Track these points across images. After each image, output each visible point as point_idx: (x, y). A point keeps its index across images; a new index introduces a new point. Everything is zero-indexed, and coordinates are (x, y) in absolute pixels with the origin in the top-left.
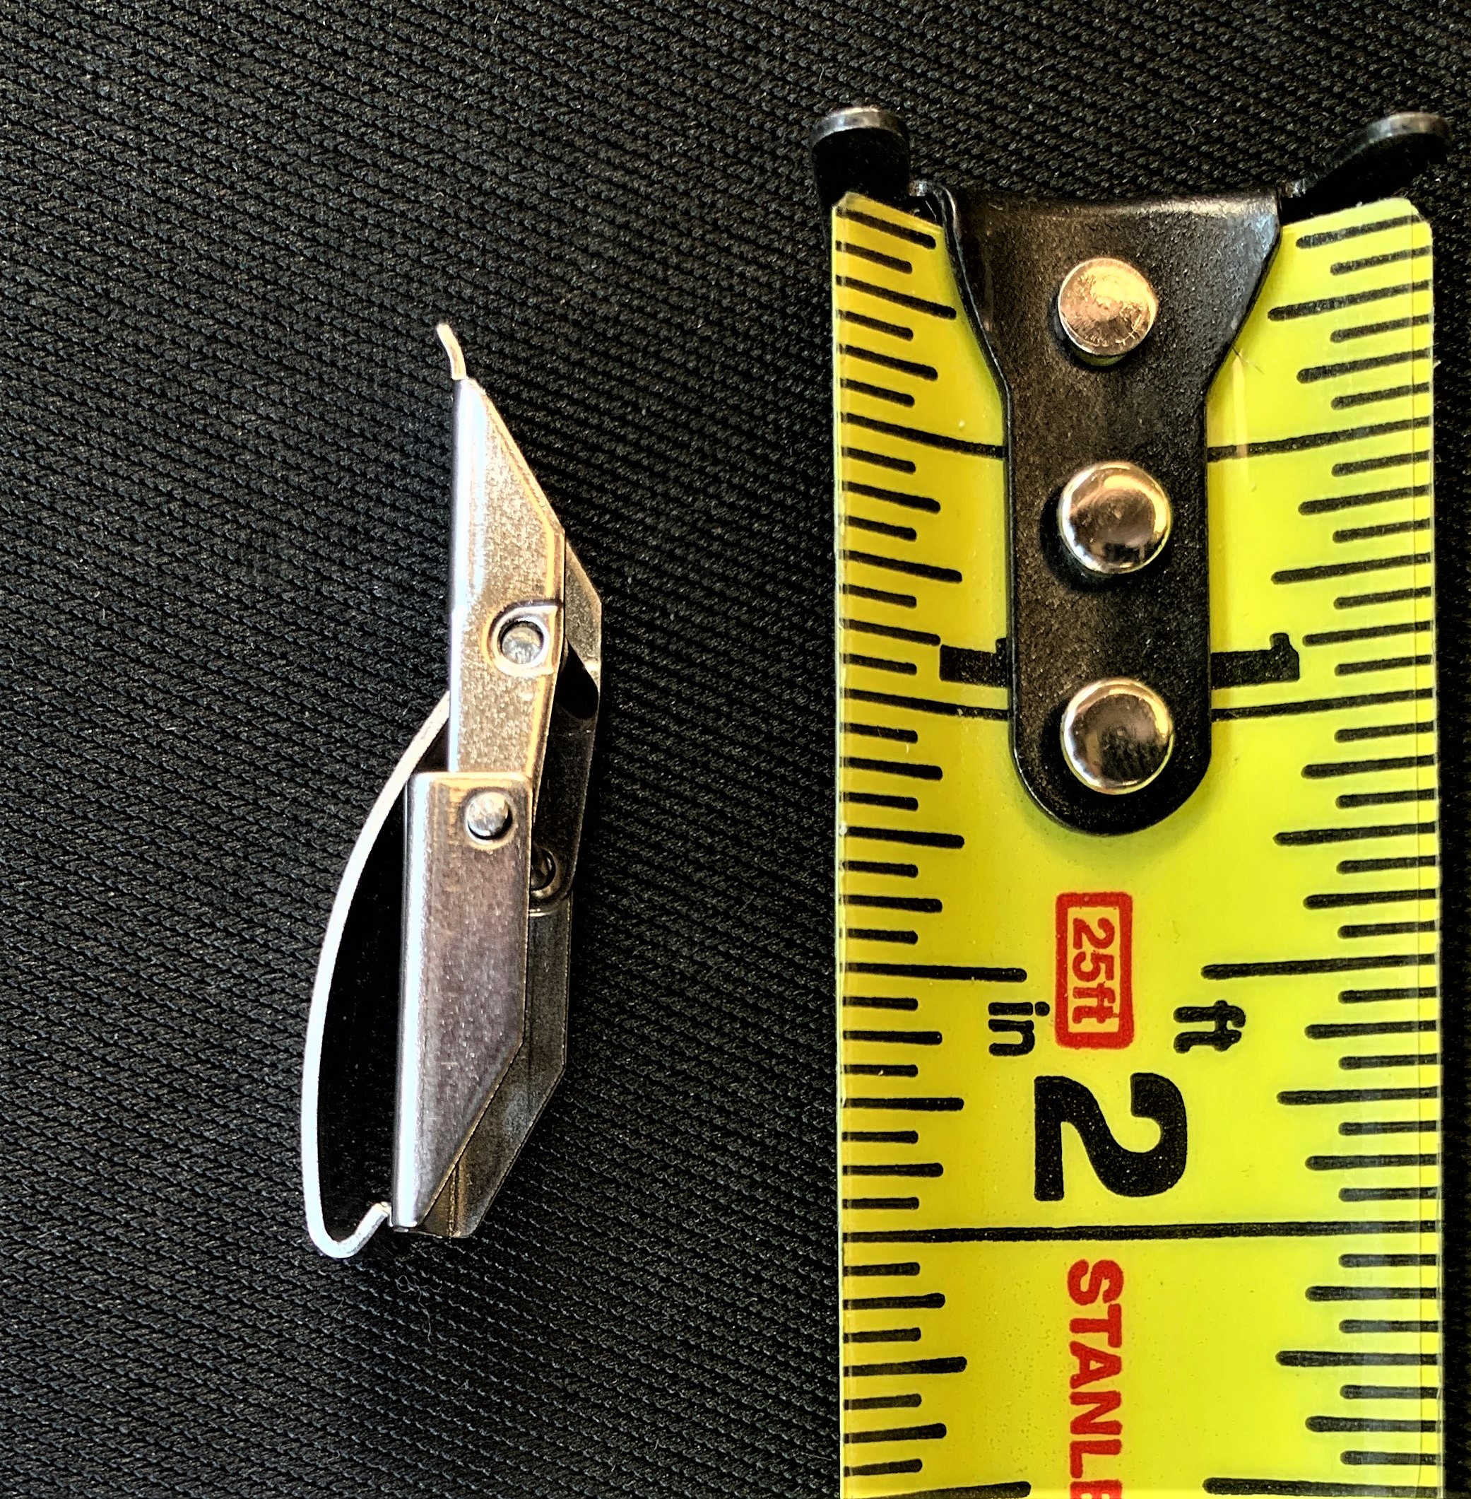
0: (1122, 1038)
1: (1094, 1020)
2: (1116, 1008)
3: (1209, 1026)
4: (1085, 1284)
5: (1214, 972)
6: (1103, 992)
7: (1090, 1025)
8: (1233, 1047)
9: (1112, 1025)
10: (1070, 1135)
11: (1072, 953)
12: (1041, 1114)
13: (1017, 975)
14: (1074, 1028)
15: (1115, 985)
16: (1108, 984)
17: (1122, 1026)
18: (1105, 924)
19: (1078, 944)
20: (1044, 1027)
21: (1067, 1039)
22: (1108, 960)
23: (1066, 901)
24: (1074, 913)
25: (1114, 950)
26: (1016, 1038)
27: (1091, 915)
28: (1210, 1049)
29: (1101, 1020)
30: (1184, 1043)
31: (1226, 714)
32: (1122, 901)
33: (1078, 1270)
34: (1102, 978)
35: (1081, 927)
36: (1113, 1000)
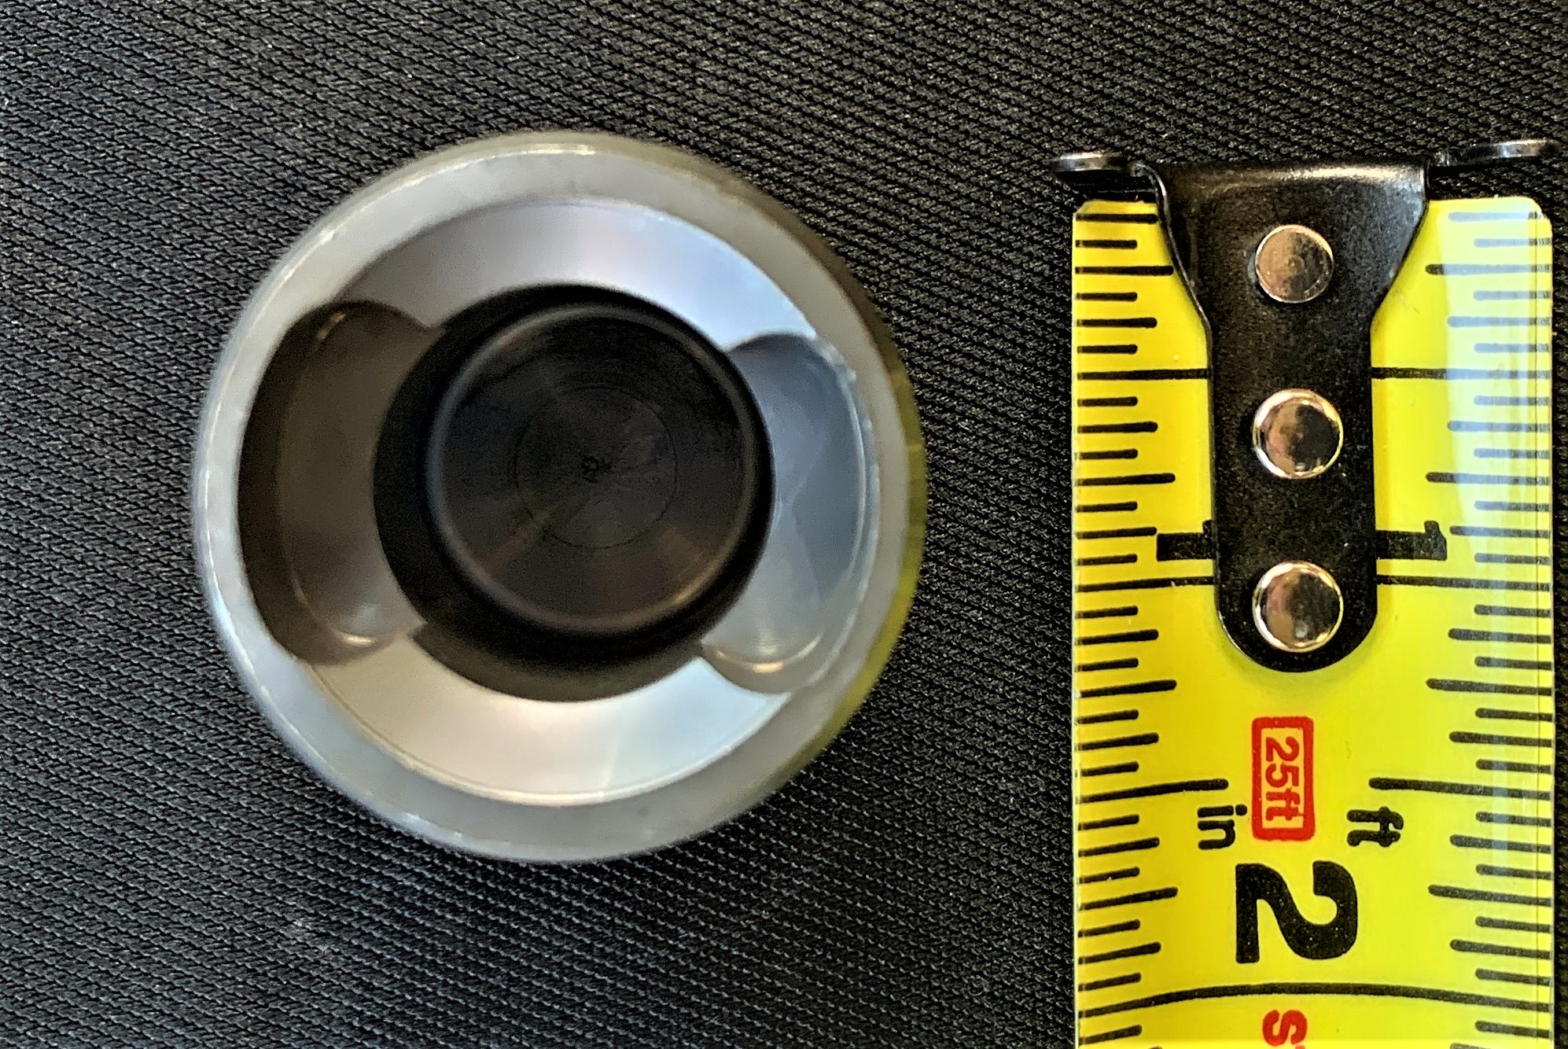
0: (1305, 833)
1: (1283, 818)
2: (1301, 808)
3: (1375, 827)
4: (1276, 1029)
5: (1379, 784)
6: (1290, 796)
7: (1280, 822)
8: (1394, 845)
9: (1297, 822)
10: (1264, 910)
11: (1265, 765)
12: (1240, 894)
13: (1221, 785)
14: (1267, 824)
15: (1300, 790)
16: (1295, 789)
17: (1305, 823)
18: (1291, 742)
19: (1270, 758)
20: (1243, 825)
21: (1260, 833)
22: (1295, 770)
23: (1259, 725)
24: (1266, 733)
25: (1299, 762)
26: (1220, 834)
27: (1280, 735)
28: (1375, 845)
29: (1289, 818)
30: (1355, 839)
31: (1387, 580)
32: (1305, 724)
33: (1271, 1018)
34: (1289, 784)
35: (1272, 745)
36: (1297, 802)
